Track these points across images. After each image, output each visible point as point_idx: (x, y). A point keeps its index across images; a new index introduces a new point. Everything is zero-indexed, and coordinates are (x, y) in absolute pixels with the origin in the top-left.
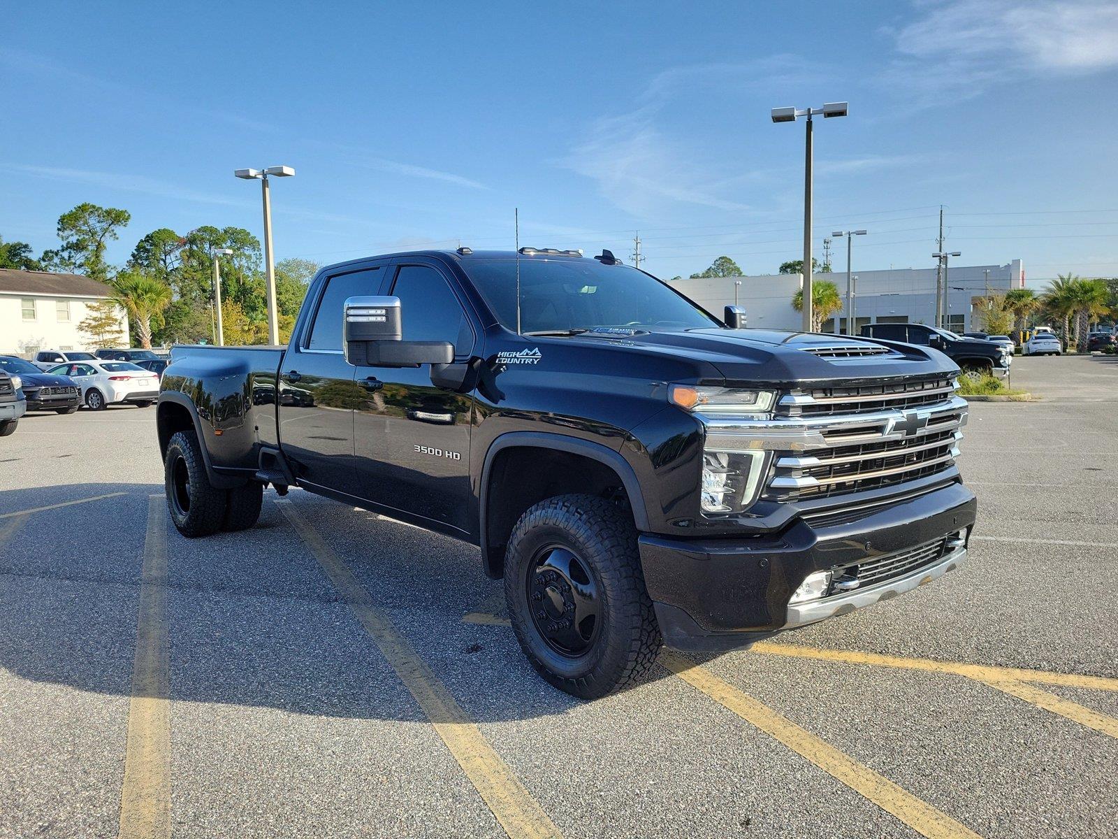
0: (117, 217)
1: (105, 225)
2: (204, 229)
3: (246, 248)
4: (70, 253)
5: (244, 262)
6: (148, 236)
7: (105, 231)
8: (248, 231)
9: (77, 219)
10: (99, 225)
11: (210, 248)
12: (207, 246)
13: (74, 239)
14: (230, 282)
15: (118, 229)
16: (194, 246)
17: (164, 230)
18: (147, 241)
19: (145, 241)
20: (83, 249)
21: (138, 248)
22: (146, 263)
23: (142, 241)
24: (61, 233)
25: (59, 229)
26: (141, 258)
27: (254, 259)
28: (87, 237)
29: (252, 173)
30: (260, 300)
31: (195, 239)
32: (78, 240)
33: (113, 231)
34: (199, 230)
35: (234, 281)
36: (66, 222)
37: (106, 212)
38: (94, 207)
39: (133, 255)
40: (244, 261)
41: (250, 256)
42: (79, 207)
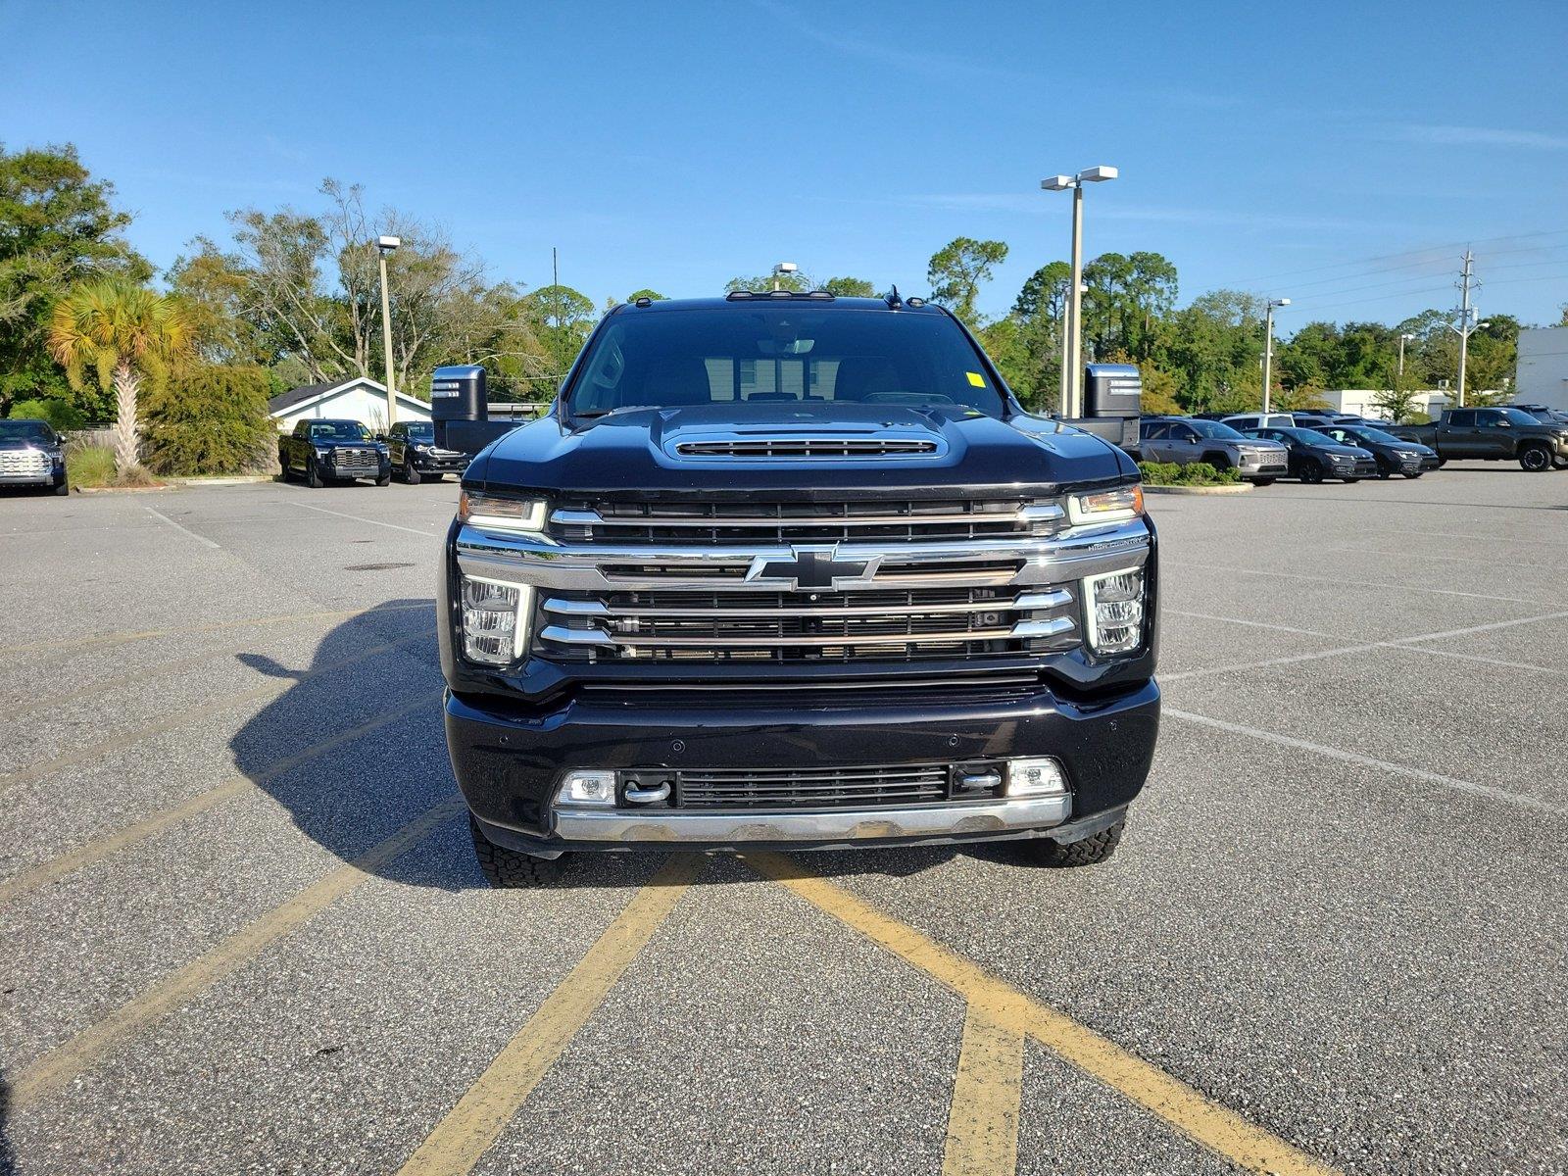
0: (993, 252)
1: (978, 263)
2: (1106, 258)
3: (1158, 279)
4: (941, 301)
5: (1153, 300)
6: (1037, 273)
7: (979, 270)
8: (1162, 256)
9: (949, 259)
10: (973, 263)
11: (1111, 283)
12: (1107, 280)
13: (944, 284)
14: (1132, 328)
15: (994, 267)
16: (1092, 282)
17: (1058, 263)
18: (1036, 279)
19: (1034, 279)
20: (955, 294)
21: (1025, 290)
22: (1032, 308)
23: (1030, 280)
24: (931, 277)
25: (930, 273)
26: (1027, 303)
27: (1166, 294)
28: (958, 280)
29: (1063, 181)
30: (1164, 351)
31: (1093, 273)
32: (949, 284)
33: (987, 269)
34: (1099, 260)
35: (1138, 326)
36: (939, 262)
37: (982, 246)
38: (968, 241)
39: (1019, 299)
40: (1153, 297)
41: (1162, 291)
42: (953, 244)
